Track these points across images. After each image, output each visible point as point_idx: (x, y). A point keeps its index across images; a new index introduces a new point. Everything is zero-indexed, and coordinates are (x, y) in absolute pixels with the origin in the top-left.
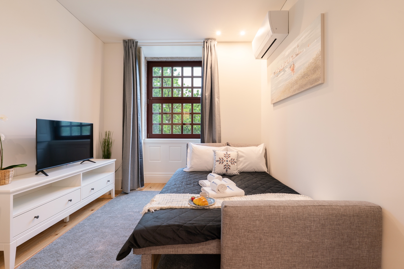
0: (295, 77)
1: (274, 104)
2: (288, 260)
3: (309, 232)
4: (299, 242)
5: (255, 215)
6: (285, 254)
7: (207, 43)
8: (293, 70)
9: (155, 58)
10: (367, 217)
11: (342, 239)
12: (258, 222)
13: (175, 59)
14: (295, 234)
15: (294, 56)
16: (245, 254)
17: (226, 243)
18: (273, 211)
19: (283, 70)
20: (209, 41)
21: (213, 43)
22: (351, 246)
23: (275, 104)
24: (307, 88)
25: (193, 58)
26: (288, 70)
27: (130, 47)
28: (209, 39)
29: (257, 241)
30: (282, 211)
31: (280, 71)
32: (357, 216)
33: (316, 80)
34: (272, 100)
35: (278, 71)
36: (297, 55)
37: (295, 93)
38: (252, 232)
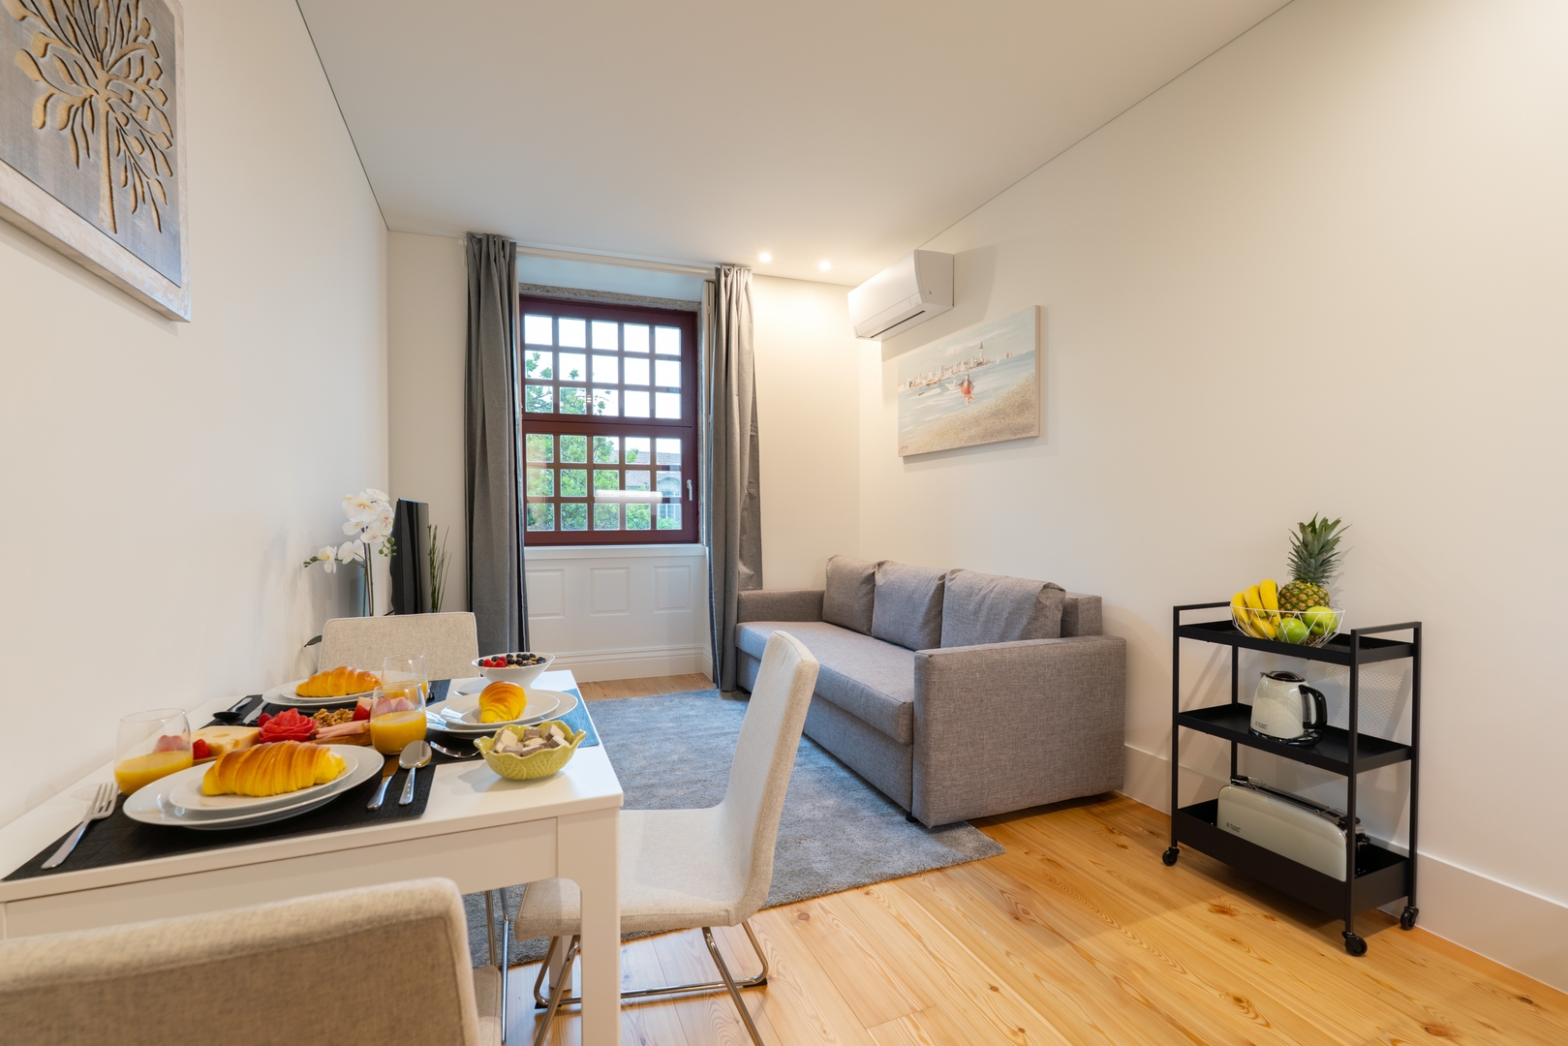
0: (973, 409)
1: (904, 457)
2: (1017, 729)
3: (1042, 683)
4: (1031, 699)
5: (975, 664)
6: (1013, 720)
7: (726, 276)
8: (968, 392)
9: (536, 287)
10: (1110, 654)
11: (1082, 689)
12: (978, 675)
14: (1025, 687)
15: (972, 365)
16: (961, 726)
17: (934, 714)
18: (997, 657)
19: (940, 383)
20: (733, 272)
21: (745, 278)
22: (1092, 698)
23: (908, 459)
24: (1004, 439)
25: (659, 301)
26: (954, 391)
27: (492, 258)
28: (733, 265)
29: (977, 704)
30: (1008, 655)
31: (928, 385)
32: (1099, 654)
33: (1026, 428)
34: (902, 448)
35: (925, 382)
36: (979, 364)
37: (974, 444)
38: (970, 690)
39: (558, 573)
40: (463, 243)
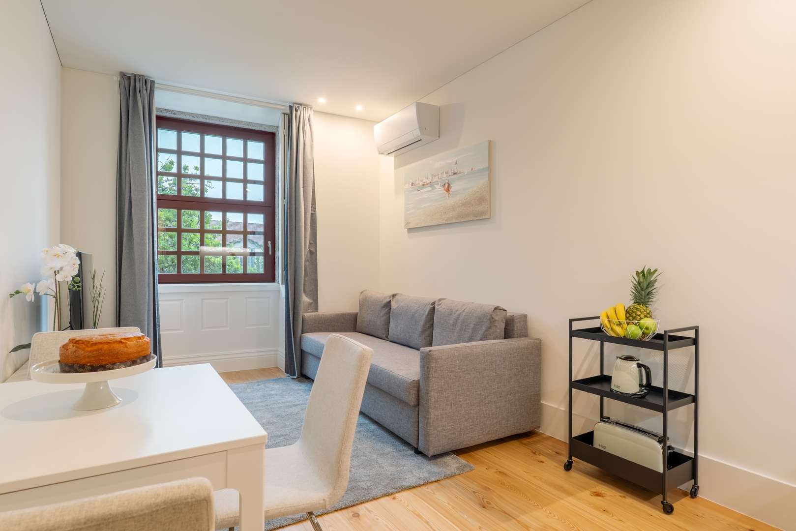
0: (451, 201)
1: (408, 229)
2: (481, 394)
3: (494, 366)
4: (488, 376)
5: (456, 356)
6: (478, 389)
7: (296, 111)
8: (448, 190)
9: (167, 111)
10: (533, 348)
11: (517, 369)
12: (458, 362)
13: (213, 120)
14: (485, 369)
15: (450, 174)
16: (448, 394)
17: (432, 387)
18: (469, 351)
19: (431, 184)
20: (301, 109)
21: (308, 113)
22: (523, 375)
23: (410, 230)
24: (470, 219)
25: (251, 124)
26: (439, 190)
27: (138, 90)
28: (301, 105)
29: (457, 380)
30: (475, 350)
31: (423, 185)
32: (526, 348)
33: (482, 213)
34: (407, 224)
35: (421, 183)
36: (455, 174)
37: (451, 222)
38: (453, 371)
39: (179, 302)
40: (117, 79)
